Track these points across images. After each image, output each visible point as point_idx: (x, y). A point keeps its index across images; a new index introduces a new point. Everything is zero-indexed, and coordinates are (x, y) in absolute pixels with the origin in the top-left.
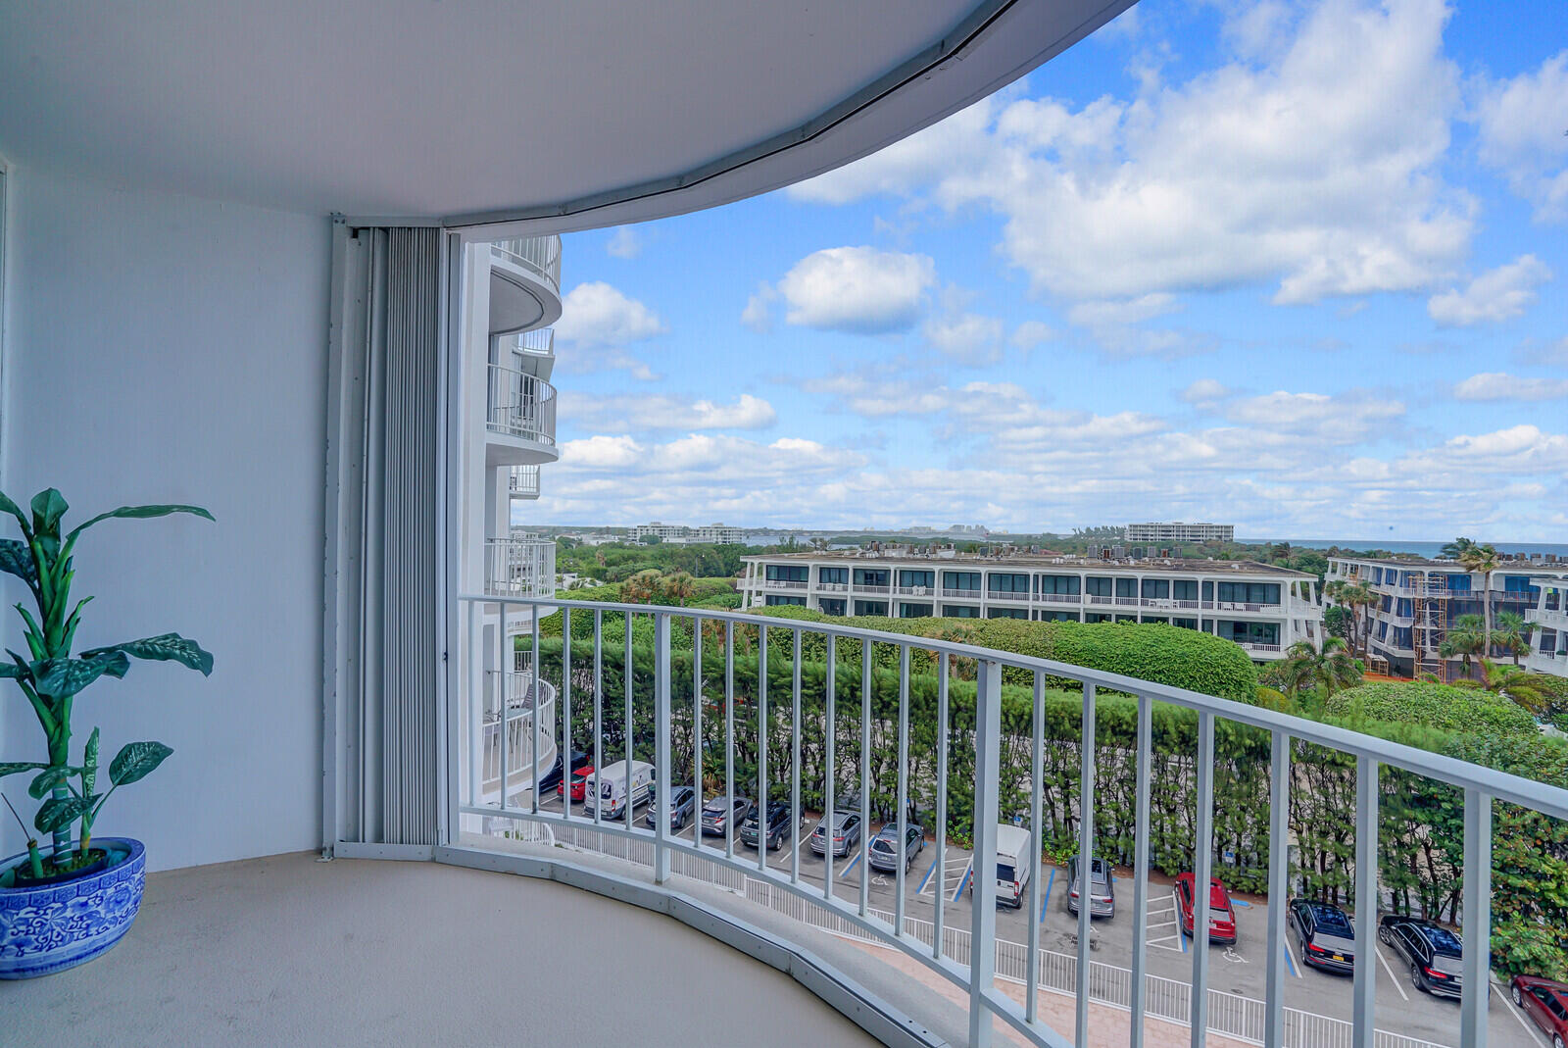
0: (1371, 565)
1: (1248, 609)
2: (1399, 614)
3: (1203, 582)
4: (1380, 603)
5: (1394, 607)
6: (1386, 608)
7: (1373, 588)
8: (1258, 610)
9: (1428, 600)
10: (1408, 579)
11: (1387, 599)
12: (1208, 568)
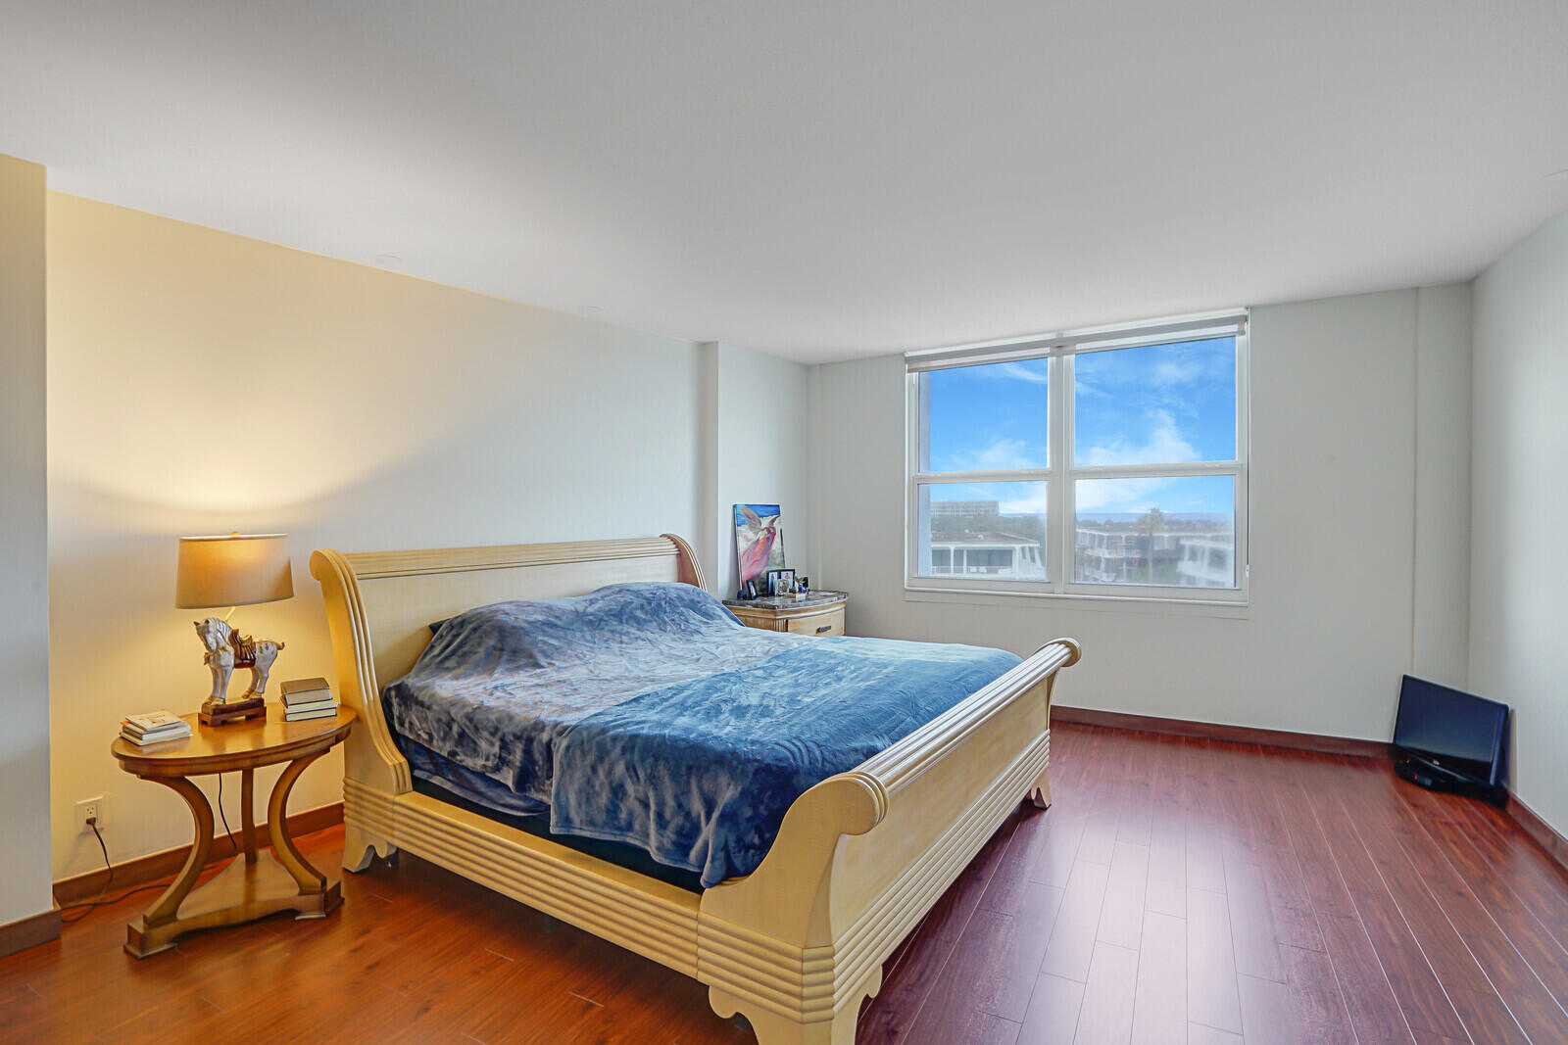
0: (1088, 532)
1: (989, 572)
2: (1107, 571)
3: (955, 551)
4: (1094, 563)
5: (1103, 566)
6: (1098, 567)
7: (1089, 552)
8: (996, 572)
9: (1125, 558)
10: (1112, 544)
11: (1098, 560)
12: (961, 539)
